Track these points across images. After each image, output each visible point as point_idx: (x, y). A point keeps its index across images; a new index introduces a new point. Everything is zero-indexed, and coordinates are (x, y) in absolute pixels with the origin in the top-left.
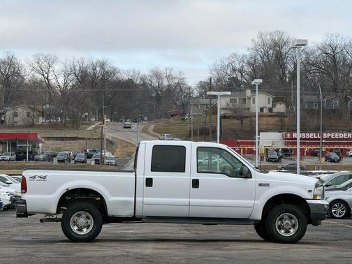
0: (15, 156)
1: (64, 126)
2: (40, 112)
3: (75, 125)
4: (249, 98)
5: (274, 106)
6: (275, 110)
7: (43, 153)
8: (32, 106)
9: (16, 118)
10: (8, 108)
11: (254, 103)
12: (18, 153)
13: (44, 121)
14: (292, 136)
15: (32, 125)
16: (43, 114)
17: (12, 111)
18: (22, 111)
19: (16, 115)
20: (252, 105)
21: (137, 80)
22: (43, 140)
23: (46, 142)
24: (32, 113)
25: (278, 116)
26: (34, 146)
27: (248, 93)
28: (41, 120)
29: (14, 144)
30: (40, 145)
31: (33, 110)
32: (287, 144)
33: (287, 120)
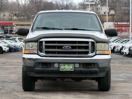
0: (3, 32)
1: (24, 20)
2: (14, 14)
3: (29, 20)
4: (99, 8)
5: (110, 11)
6: (110, 13)
7: (15, 31)
8: (11, 12)
9: (4, 17)
10: (1, 13)
11: (101, 10)
12: (5, 31)
13: (16, 18)
14: (117, 23)
15: (11, 20)
16: (15, 15)
17: (3, 14)
18: (7, 14)
19: (4, 16)
20: (101, 11)
21: (54, 2)
22: (15, 26)
23: (17, 26)
24: (11, 15)
25: (111, 15)
26: (12, 28)
27: (99, 6)
28: (15, 18)
29: (3, 27)
30: (14, 28)
31: (12, 13)
32: (115, 27)
33: (115, 17)
